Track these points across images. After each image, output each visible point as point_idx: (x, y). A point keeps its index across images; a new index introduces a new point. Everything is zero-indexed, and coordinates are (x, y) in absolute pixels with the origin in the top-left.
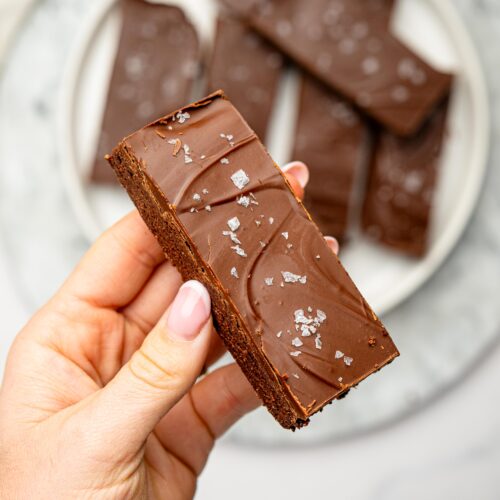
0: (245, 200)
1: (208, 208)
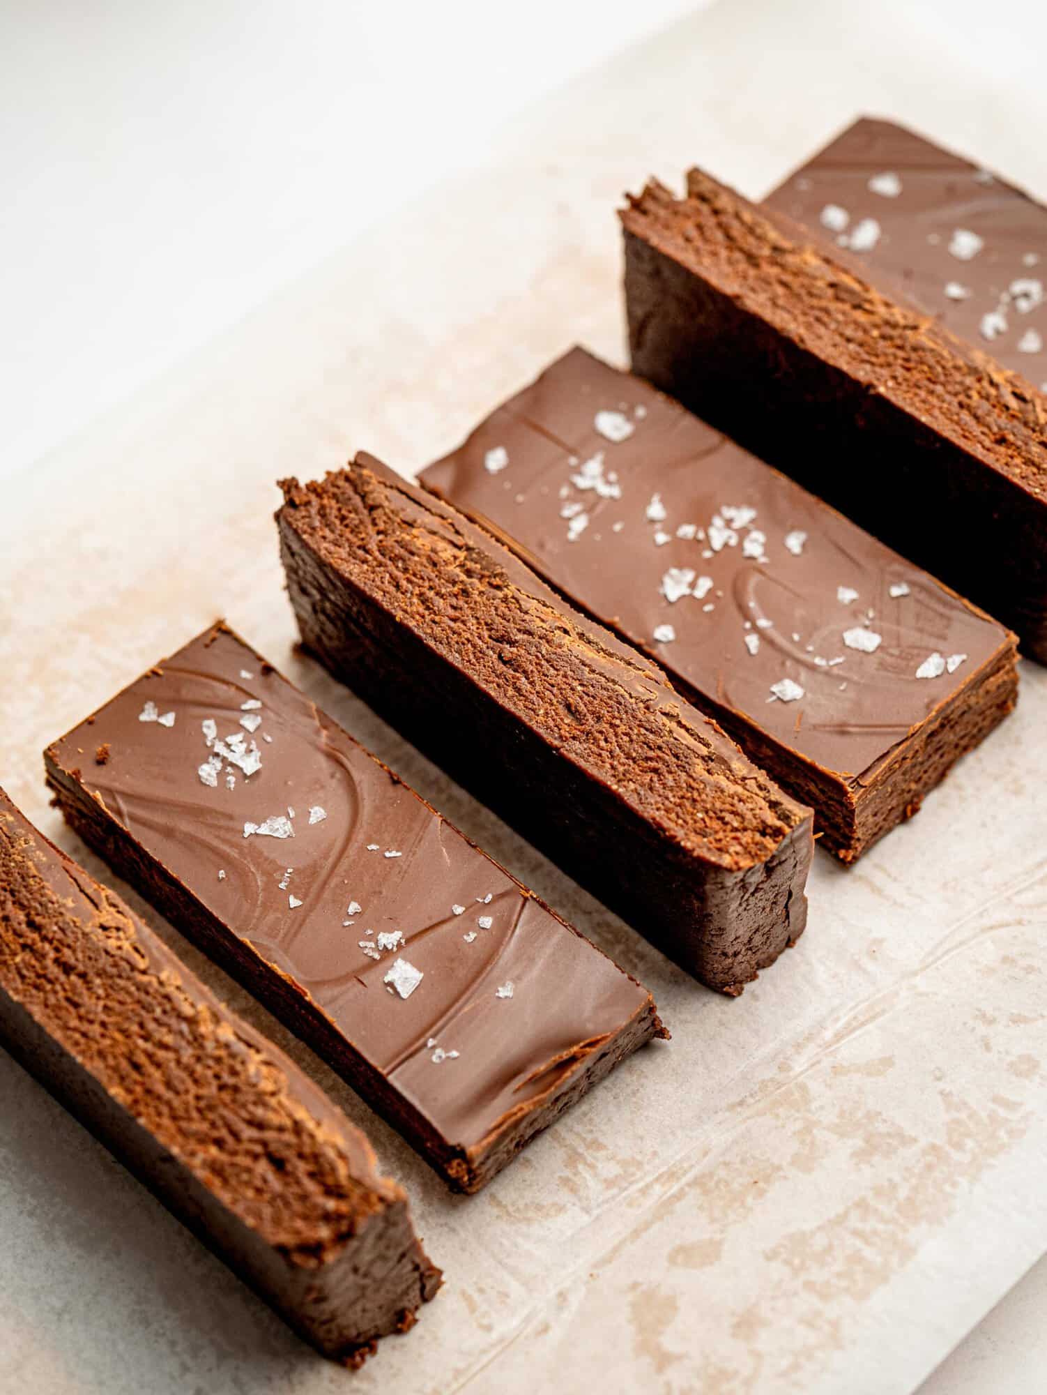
0: (389, 939)
1: (459, 910)
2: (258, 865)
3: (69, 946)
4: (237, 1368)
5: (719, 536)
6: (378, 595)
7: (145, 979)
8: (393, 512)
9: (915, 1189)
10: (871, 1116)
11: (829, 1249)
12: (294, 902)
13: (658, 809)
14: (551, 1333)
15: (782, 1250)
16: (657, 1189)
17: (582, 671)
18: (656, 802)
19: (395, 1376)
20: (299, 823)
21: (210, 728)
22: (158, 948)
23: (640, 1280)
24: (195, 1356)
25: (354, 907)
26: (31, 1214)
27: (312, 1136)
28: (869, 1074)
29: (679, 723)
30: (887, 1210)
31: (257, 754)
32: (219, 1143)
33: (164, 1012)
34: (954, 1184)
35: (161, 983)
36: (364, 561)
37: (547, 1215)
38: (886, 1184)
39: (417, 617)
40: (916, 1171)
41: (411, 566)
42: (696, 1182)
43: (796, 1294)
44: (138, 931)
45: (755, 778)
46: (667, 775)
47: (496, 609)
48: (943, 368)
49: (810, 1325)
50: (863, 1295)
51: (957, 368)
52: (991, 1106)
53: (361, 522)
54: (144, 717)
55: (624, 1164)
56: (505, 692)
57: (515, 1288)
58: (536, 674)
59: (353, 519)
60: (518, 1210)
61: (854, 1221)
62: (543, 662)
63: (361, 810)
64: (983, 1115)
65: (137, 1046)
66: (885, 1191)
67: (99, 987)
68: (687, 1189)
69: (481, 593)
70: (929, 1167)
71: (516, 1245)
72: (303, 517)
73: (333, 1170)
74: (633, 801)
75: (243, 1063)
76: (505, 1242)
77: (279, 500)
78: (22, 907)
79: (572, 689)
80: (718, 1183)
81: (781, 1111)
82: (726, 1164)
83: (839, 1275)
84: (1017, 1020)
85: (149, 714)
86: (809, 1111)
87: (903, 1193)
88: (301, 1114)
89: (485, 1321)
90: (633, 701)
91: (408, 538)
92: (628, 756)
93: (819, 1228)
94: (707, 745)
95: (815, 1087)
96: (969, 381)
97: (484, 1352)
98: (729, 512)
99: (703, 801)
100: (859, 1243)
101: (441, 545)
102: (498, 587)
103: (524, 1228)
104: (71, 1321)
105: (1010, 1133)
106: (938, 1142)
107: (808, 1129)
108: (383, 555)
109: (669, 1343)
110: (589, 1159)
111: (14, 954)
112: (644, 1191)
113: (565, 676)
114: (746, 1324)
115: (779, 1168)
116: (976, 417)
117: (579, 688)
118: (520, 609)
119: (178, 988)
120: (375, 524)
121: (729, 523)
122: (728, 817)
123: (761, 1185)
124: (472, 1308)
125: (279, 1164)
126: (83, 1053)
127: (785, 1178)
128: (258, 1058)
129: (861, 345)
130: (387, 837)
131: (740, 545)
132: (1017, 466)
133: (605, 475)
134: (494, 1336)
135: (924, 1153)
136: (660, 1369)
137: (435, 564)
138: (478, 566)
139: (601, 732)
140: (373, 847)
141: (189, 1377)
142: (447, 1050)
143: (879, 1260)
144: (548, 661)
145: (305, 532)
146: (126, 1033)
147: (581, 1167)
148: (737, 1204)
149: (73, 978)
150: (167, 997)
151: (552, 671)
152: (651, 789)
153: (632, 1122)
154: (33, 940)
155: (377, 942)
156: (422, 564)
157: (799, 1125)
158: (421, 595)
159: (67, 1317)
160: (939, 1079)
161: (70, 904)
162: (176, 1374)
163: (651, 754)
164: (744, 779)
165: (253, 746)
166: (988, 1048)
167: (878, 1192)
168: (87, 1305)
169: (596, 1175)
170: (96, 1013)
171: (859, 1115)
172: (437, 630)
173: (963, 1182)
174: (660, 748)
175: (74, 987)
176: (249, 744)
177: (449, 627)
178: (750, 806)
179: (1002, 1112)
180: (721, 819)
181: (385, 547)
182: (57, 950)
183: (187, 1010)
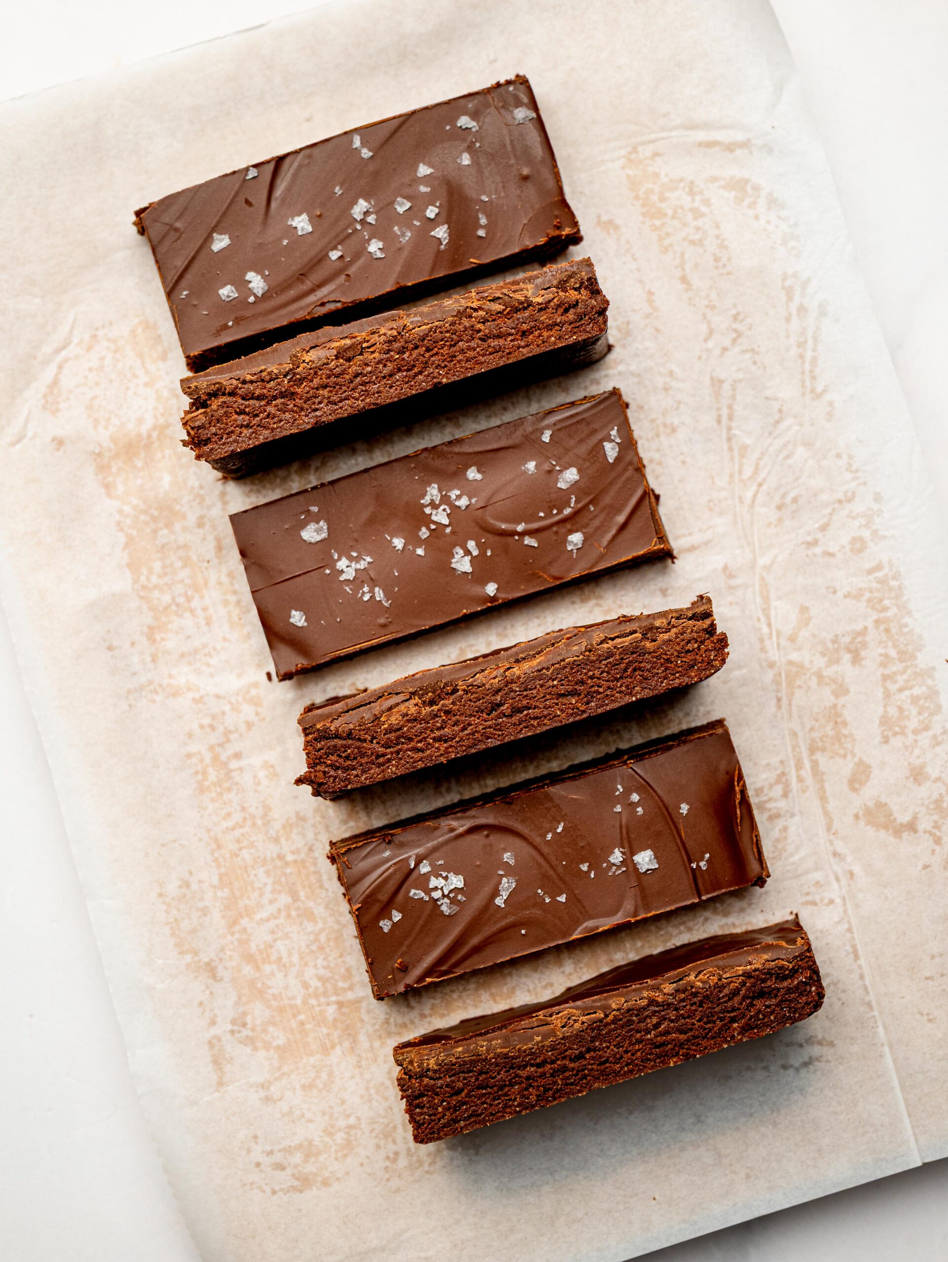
0: (617, 857)
2: (527, 908)
3: (566, 1050)
4: (781, 1041)
5: (441, 517)
6: (420, 765)
7: (611, 1017)
8: (360, 725)
9: (895, 646)
10: (835, 641)
11: (900, 709)
12: (562, 899)
13: (662, 682)
14: (855, 872)
15: (885, 733)
16: (802, 772)
17: (544, 674)
18: (657, 681)
19: (831, 962)
20: (510, 871)
21: (416, 893)
22: (594, 1001)
23: (855, 812)
24: (762, 1060)
25: (584, 867)
26: (631, 1113)
27: (756, 970)
28: (807, 624)
29: (613, 639)
30: (897, 667)
31: (451, 876)
32: (733, 1020)
33: (637, 1015)
34: (906, 625)
35: (618, 1010)
36: (389, 760)
37: (785, 838)
38: (882, 658)
39: (450, 750)
40: (885, 639)
41: (410, 735)
42: (812, 750)
43: (916, 741)
44: (577, 1008)
45: (672, 617)
46: (642, 665)
47: (470, 700)
48: (447, 332)
49: (938, 744)
50: (938, 709)
51: (453, 324)
52: (871, 577)
53: (358, 748)
54: (386, 930)
55: (778, 782)
56: (533, 725)
57: (817, 876)
58: (531, 702)
59: (352, 752)
60: (773, 852)
61: (893, 687)
62: (525, 693)
63: (518, 830)
64: (875, 585)
65: (651, 1040)
66: (886, 661)
67: (601, 1044)
68: (814, 758)
69: (453, 703)
70: (887, 630)
71: (794, 863)
72: (334, 782)
73: (782, 968)
74: (647, 694)
75: (692, 987)
76: (788, 868)
77: (307, 789)
78: (525, 1067)
79: (553, 686)
80: (821, 740)
81: (798, 683)
82: (812, 729)
83: (920, 713)
84: (823, 528)
85: (385, 925)
86: (809, 669)
87: (893, 653)
88: (740, 970)
89: (826, 901)
90: (581, 657)
91: (386, 726)
92: (617, 680)
93: (885, 706)
94: (635, 632)
95: (794, 656)
96: (466, 322)
97: (845, 911)
98: (426, 500)
99: (672, 654)
100: (907, 693)
101: (402, 708)
102: (455, 691)
103: (785, 854)
104: (707, 1117)
105: (894, 578)
106: (875, 617)
107: (820, 676)
108: (390, 747)
109: (904, 818)
110: (765, 798)
111: (555, 1083)
112: (800, 780)
113: (542, 686)
114: (918, 775)
115: (835, 706)
116: (499, 336)
117: (555, 683)
118: (479, 687)
119: (626, 1001)
120: (365, 741)
121: (433, 505)
122: (690, 647)
123: (839, 720)
124: (814, 903)
125: (762, 994)
126: (640, 1071)
127: (844, 706)
128: (692, 977)
129: (399, 370)
130: (547, 825)
131: (455, 508)
132: (549, 337)
133: (351, 559)
134: (838, 901)
135: (877, 628)
136: (915, 831)
137: (415, 720)
138: (430, 694)
139: (592, 686)
140: (549, 836)
141: (772, 1068)
142: (702, 859)
143: (924, 688)
144: (526, 690)
145: (346, 786)
146: (639, 1041)
147: (768, 806)
148: (843, 740)
149: (588, 1056)
150: (629, 1010)
151: (534, 692)
152: (646, 679)
153: (755, 764)
154: (551, 1068)
155: (614, 864)
156: (412, 728)
157: (814, 680)
158: (434, 739)
159: (702, 1118)
160: (835, 592)
161: (539, 1038)
162: (767, 1074)
163: (623, 666)
164: (669, 623)
165: (444, 874)
166: (831, 555)
167: (883, 665)
168: (701, 1104)
169: (776, 800)
170: (618, 1053)
171: (830, 645)
172: (466, 743)
173: (907, 620)
174: (622, 659)
175: (593, 1058)
176: (441, 875)
177: (468, 735)
178: (689, 631)
179: (879, 574)
180: (688, 651)
181: (386, 743)
182: (564, 1058)
183: (644, 1002)
